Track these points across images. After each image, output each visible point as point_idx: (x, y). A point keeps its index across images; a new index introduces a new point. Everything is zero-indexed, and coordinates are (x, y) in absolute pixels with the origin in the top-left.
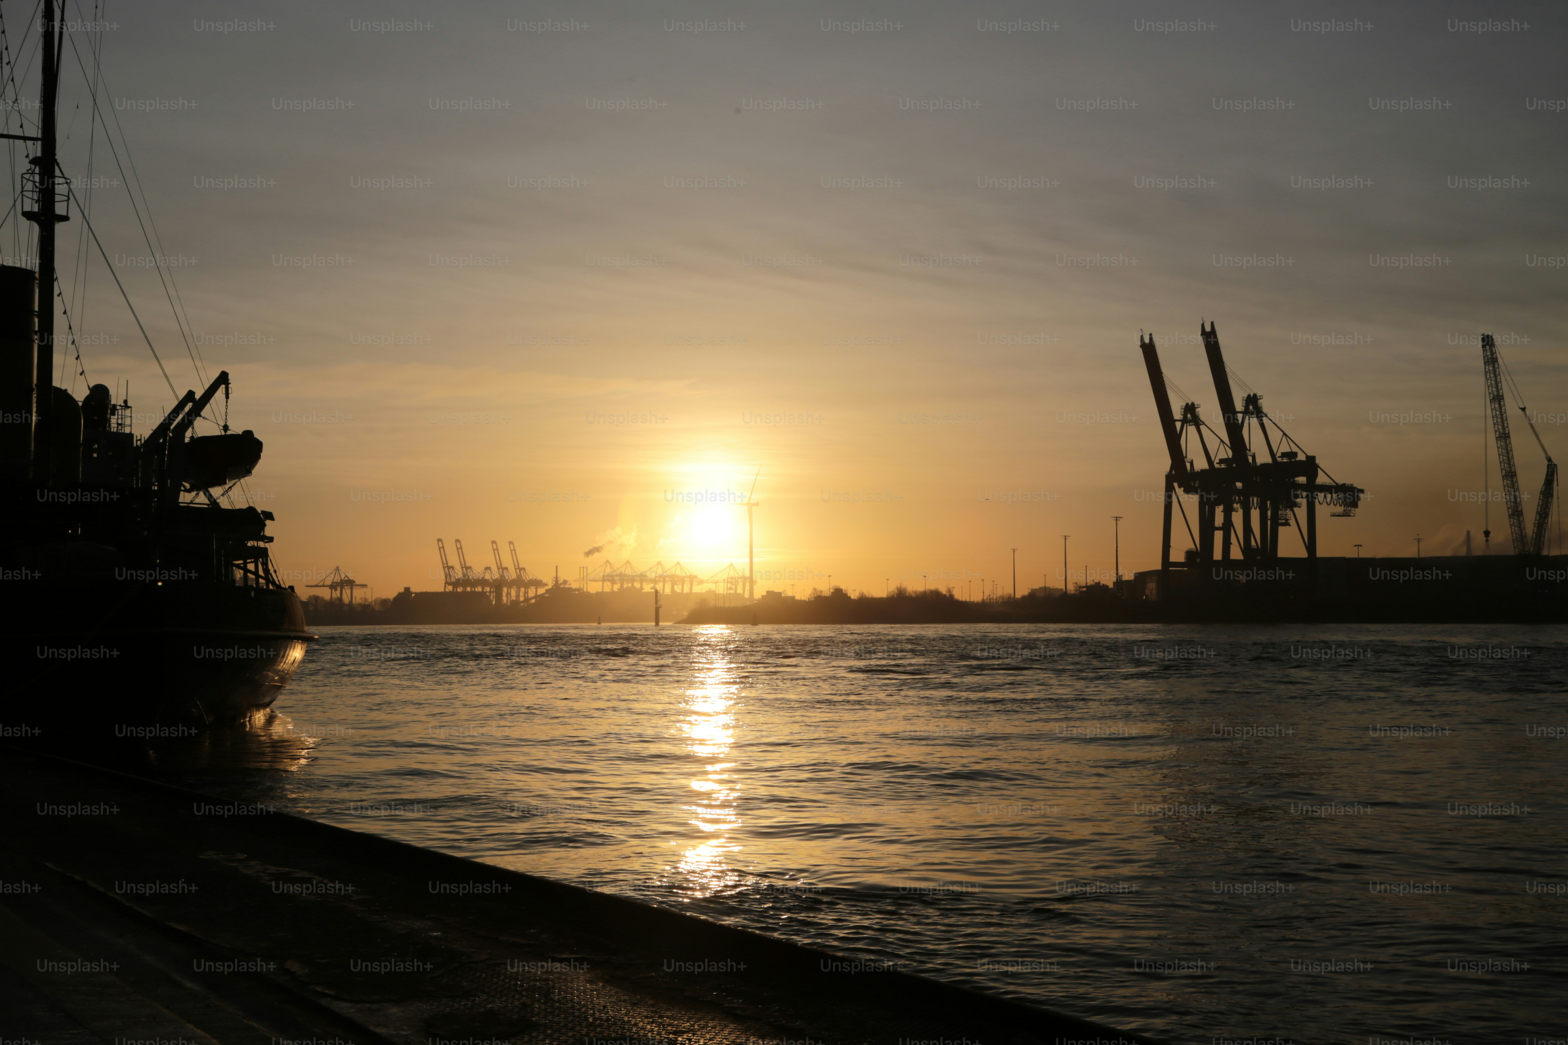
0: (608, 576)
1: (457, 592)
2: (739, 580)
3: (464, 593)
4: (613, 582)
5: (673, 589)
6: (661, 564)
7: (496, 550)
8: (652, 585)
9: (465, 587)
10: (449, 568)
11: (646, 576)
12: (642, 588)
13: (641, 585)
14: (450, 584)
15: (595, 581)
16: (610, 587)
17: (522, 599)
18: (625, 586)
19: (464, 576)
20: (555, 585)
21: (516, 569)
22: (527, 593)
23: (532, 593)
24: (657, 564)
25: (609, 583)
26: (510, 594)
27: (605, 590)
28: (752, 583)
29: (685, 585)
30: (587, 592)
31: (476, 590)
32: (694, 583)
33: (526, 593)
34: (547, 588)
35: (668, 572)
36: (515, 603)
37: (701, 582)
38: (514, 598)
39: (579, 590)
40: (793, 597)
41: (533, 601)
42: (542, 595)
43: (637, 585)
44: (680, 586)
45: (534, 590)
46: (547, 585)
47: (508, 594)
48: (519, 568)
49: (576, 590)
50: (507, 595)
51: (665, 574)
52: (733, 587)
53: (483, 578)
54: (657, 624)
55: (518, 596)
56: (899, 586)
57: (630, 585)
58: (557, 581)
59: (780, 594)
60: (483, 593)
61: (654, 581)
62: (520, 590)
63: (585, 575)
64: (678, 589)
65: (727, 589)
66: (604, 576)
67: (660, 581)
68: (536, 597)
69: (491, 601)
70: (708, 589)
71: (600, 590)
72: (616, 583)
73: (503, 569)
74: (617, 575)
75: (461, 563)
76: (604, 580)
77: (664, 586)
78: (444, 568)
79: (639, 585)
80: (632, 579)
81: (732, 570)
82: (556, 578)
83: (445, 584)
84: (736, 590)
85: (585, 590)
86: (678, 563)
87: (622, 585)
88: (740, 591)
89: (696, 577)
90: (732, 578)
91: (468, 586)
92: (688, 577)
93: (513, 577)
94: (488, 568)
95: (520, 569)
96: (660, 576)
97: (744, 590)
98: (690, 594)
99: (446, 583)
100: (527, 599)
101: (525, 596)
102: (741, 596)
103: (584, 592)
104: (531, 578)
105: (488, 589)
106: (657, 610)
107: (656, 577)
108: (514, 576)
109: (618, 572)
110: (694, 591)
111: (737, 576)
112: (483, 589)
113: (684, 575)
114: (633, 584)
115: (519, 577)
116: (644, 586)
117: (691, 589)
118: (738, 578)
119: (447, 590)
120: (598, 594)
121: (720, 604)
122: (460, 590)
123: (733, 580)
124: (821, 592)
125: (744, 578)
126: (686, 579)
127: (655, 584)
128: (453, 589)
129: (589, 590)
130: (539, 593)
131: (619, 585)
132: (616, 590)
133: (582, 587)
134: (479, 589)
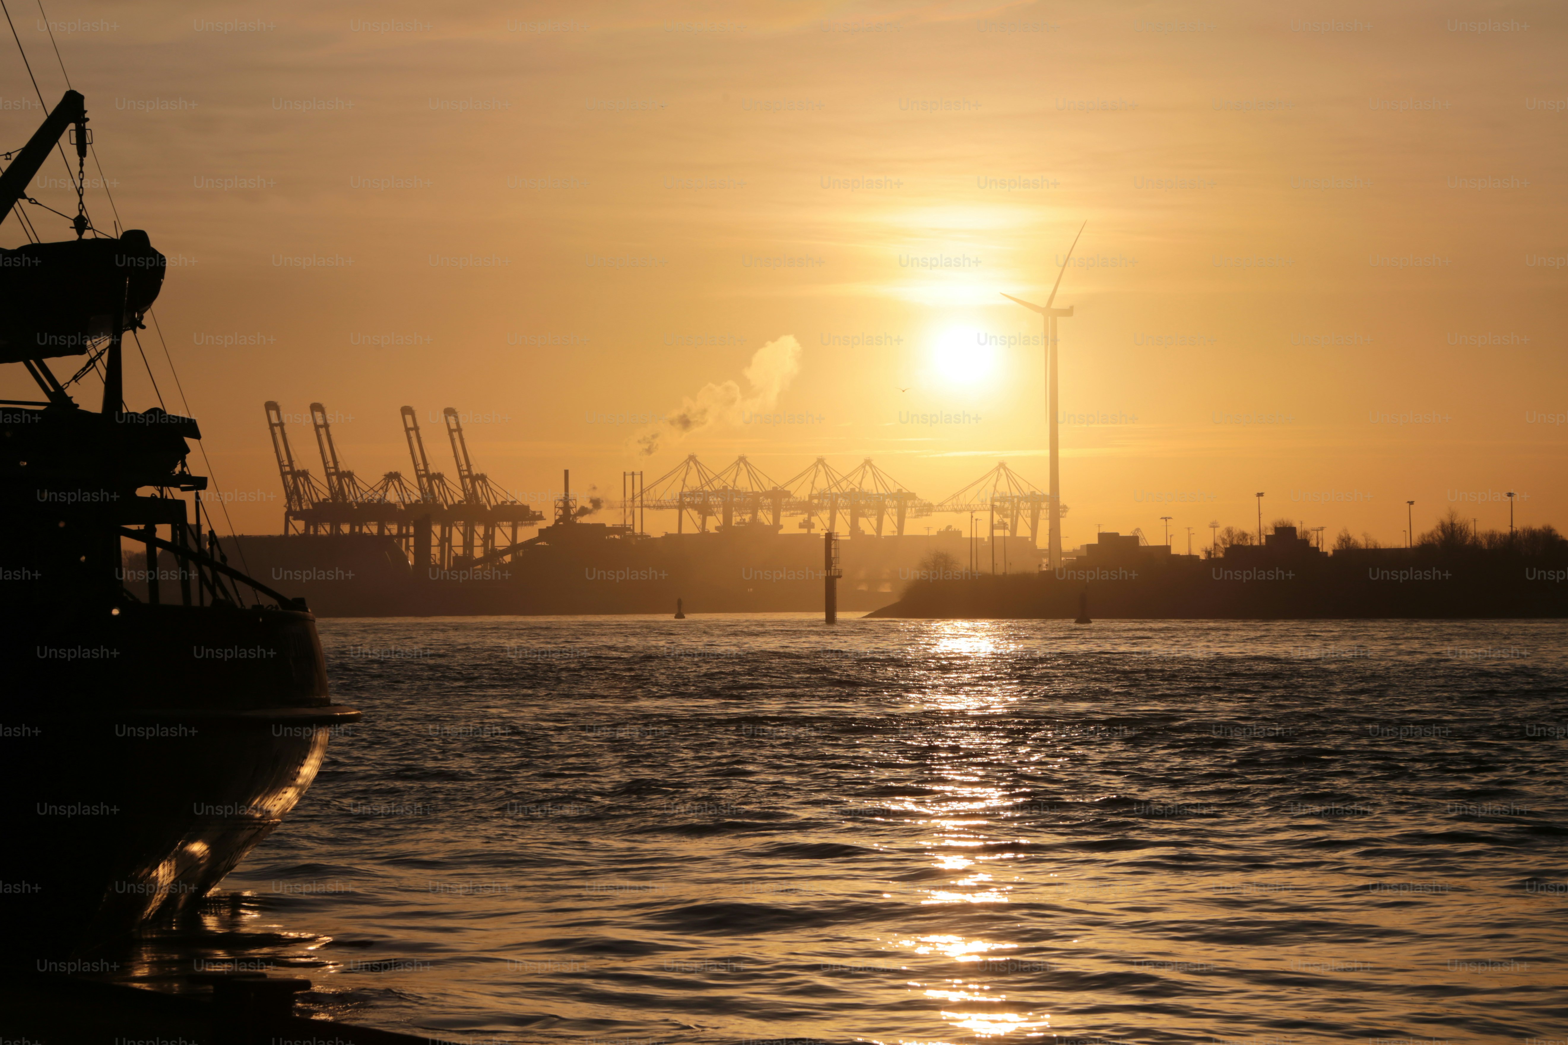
0: (693, 494)
1: (317, 537)
2: (1023, 505)
3: (336, 538)
4: (705, 510)
5: (854, 526)
6: (824, 465)
7: (412, 431)
8: (802, 517)
9: (336, 525)
10: (296, 475)
11: (788, 494)
12: (777, 525)
13: (776, 518)
14: (298, 516)
15: (661, 507)
16: (699, 522)
17: (478, 553)
18: (736, 519)
19: (334, 496)
20: (561, 518)
21: (462, 478)
22: (492, 537)
23: (502, 538)
24: (816, 465)
25: (694, 513)
26: (449, 540)
27: (684, 531)
28: (1056, 512)
29: (886, 517)
30: (642, 535)
31: (365, 530)
32: (909, 513)
33: (488, 537)
34: (542, 525)
35: (844, 484)
36: (465, 562)
37: (926, 509)
38: (459, 551)
39: (621, 530)
40: (1167, 548)
41: (508, 558)
42: (530, 543)
43: (765, 517)
44: (874, 520)
45: (509, 531)
46: (541, 517)
47: (445, 540)
48: (470, 475)
49: (614, 530)
50: (442, 544)
51: (834, 490)
52: (1008, 521)
53: (380, 501)
54: (830, 619)
55: (468, 544)
56: (1447, 521)
57: (747, 518)
58: (566, 507)
59: (1134, 539)
60: (382, 540)
61: (808, 507)
62: (473, 531)
63: (637, 490)
64: (867, 526)
65: (993, 527)
66: (682, 495)
67: (821, 507)
68: (514, 548)
69: (406, 559)
70: (943, 528)
71: (674, 530)
72: (712, 514)
73: (431, 477)
74: (716, 493)
75: (325, 463)
76: (681, 506)
77: (832, 519)
78: (283, 474)
79: (770, 517)
80: (753, 502)
81: (1004, 478)
82: (566, 500)
83: (287, 515)
84: (1014, 530)
85: (637, 530)
86: (868, 462)
87: (727, 518)
88: (1023, 531)
89: (912, 496)
90: (1003, 499)
91: (345, 521)
92: (893, 496)
93: (457, 499)
94: (393, 477)
95: (474, 479)
96: (822, 496)
97: (1034, 528)
98: (899, 539)
99: (289, 513)
100: (492, 555)
101: (485, 545)
102: (1028, 545)
103: (634, 535)
104: (500, 500)
105: (393, 529)
106: (830, 583)
107: (811, 497)
108: (458, 496)
109: (717, 485)
110: (908, 531)
111: (1016, 493)
112: (381, 529)
113: (882, 491)
114: (755, 514)
115: (471, 497)
116: (783, 521)
117: (901, 526)
118: (1020, 499)
119: (292, 532)
120: (668, 537)
121: (985, 566)
122: (324, 530)
123: (1007, 505)
124: (1244, 535)
125: (1034, 500)
126: (888, 502)
127: (811, 515)
128: (307, 528)
129: (646, 531)
130: (520, 540)
131: (720, 517)
132: (713, 530)
133: (629, 522)
134: (372, 529)
